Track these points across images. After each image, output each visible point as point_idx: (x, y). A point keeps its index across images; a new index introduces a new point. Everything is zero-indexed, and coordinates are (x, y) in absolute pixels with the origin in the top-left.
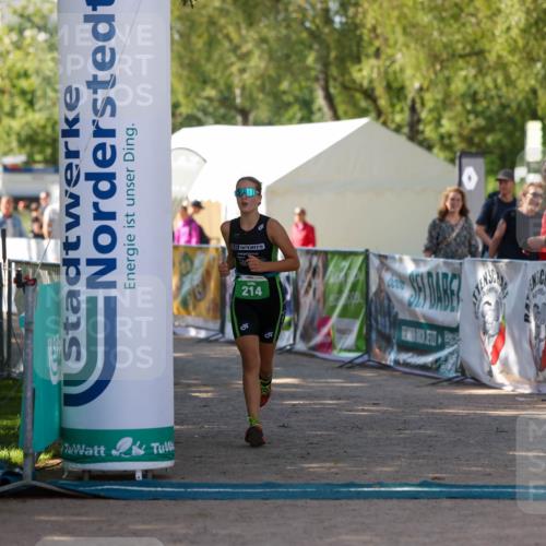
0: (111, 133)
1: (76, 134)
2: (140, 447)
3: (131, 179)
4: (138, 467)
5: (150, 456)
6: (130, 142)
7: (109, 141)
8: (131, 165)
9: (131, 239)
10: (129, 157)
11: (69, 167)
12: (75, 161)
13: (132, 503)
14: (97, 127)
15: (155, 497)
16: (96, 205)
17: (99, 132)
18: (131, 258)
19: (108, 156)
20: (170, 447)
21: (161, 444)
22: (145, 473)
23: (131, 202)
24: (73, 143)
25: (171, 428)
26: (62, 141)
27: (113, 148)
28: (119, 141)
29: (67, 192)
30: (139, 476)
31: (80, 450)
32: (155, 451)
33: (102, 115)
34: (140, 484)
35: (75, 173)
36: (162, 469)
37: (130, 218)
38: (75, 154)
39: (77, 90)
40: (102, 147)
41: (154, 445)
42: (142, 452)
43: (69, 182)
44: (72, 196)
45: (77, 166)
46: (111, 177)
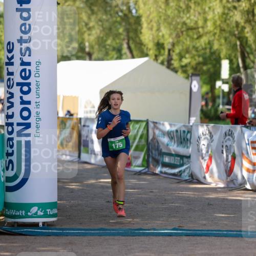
0: (29, 64)
1: (12, 64)
2: (41, 211)
3: (38, 85)
4: (40, 221)
5: (46, 216)
6: (37, 68)
7: (28, 68)
8: (38, 79)
9: (38, 113)
10: (37, 75)
11: (9, 79)
12: (11, 77)
13: (38, 237)
14: (22, 61)
15: (49, 235)
16: (21, 98)
17: (23, 63)
18: (37, 122)
19: (27, 75)
20: (55, 211)
21: (52, 210)
22: (44, 223)
23: (38, 96)
24: (11, 69)
25: (56, 202)
26: (5, 67)
27: (30, 71)
28: (32, 68)
29: (8, 91)
30: (41, 225)
31: (13, 212)
32: (49, 213)
33: (24, 56)
34: (41, 229)
35: (12, 83)
36: (51, 222)
37: (37, 104)
38: (12, 74)
39: (13, 43)
40: (24, 70)
41: (48, 210)
42: (42, 214)
43: (9, 87)
44: (10, 93)
45: (13, 79)
46: (28, 85)
